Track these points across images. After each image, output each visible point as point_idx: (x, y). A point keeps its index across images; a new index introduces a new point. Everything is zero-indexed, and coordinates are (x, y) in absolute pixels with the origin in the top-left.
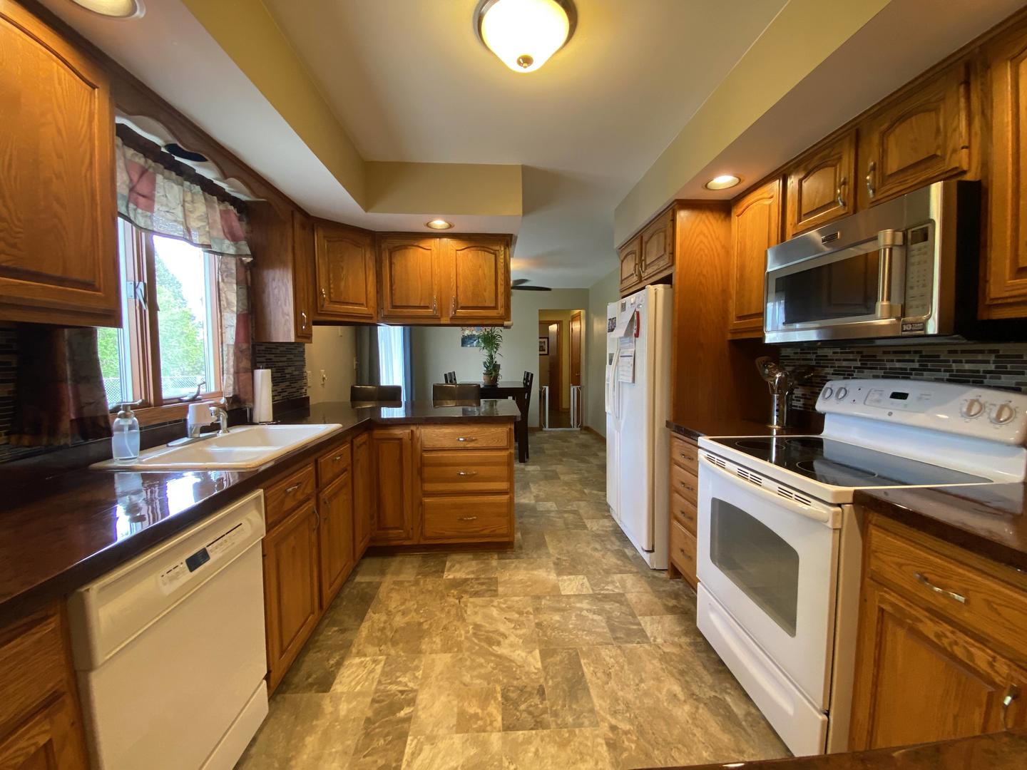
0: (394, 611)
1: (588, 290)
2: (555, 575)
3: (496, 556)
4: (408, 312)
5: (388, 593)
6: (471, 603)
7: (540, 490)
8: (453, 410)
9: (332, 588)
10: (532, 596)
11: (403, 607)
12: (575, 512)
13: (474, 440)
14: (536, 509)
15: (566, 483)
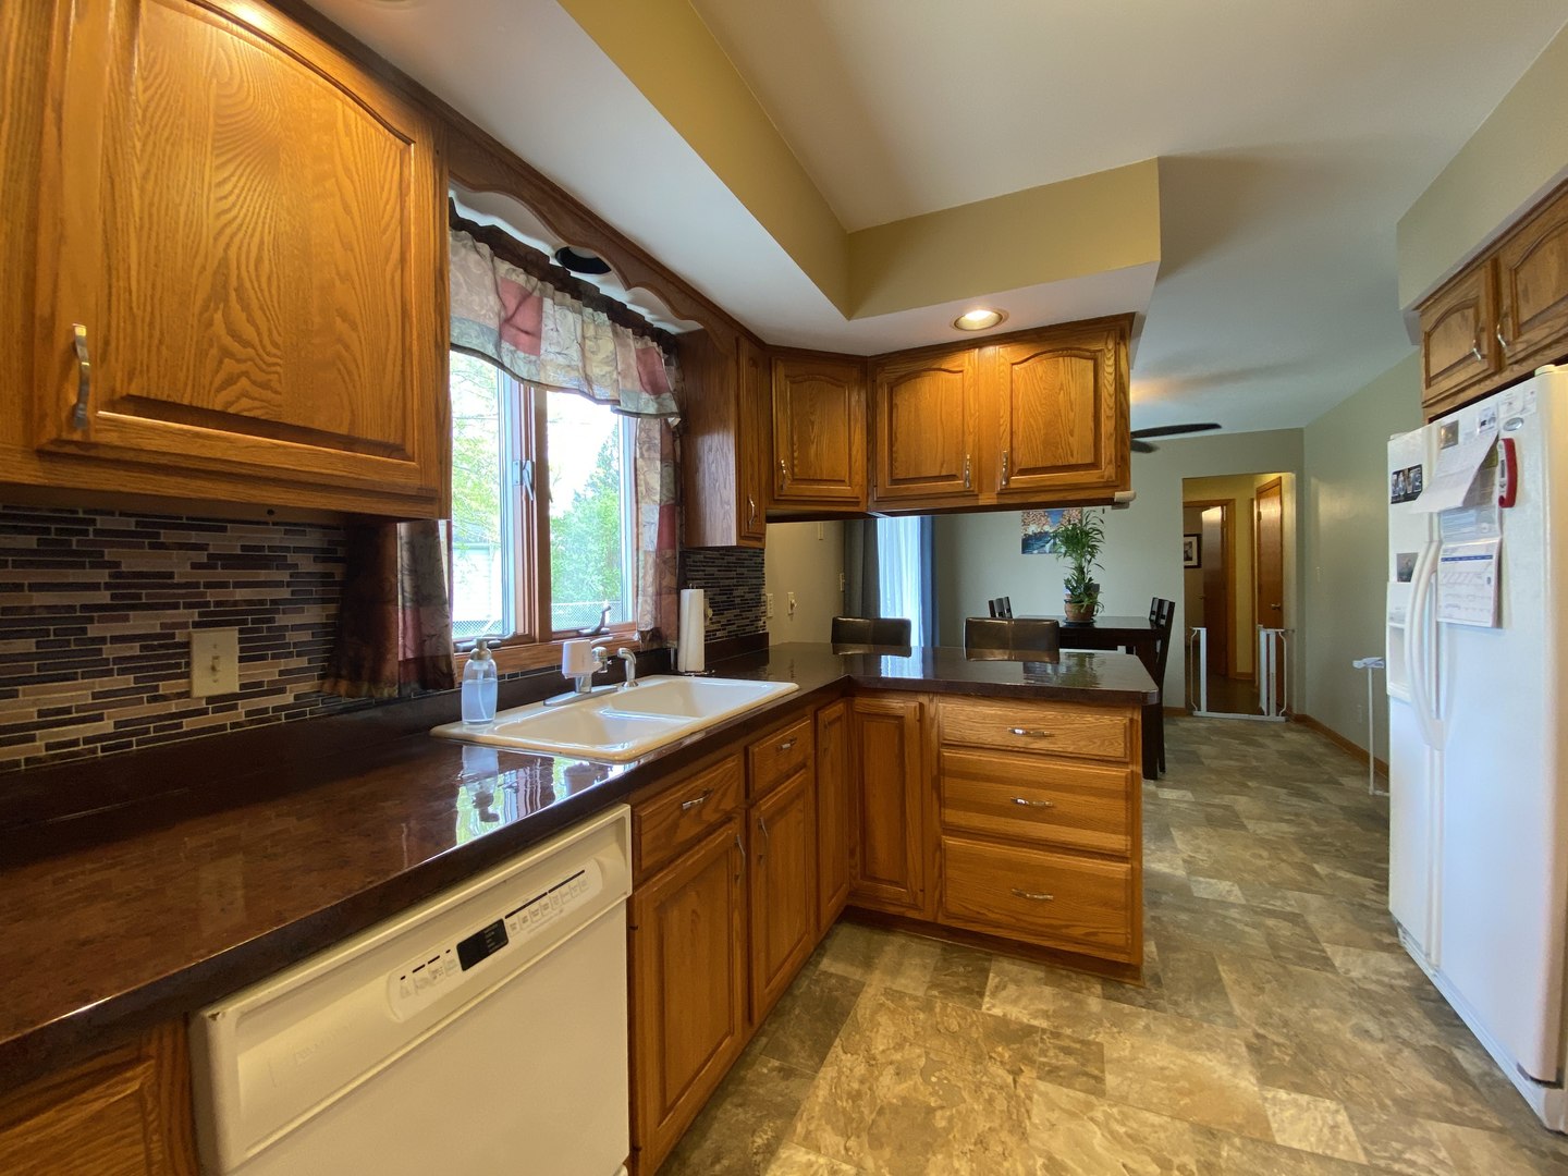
0: (881, 1059)
1: (1301, 431)
2: (1254, 1080)
3: (1098, 989)
4: (919, 489)
5: (874, 1013)
6: (1041, 1094)
7: (1197, 849)
8: (1005, 669)
9: (774, 983)
10: (1192, 1124)
11: (897, 1056)
12: (1294, 919)
13: (1045, 736)
14: (1189, 890)
15: (1262, 842)
